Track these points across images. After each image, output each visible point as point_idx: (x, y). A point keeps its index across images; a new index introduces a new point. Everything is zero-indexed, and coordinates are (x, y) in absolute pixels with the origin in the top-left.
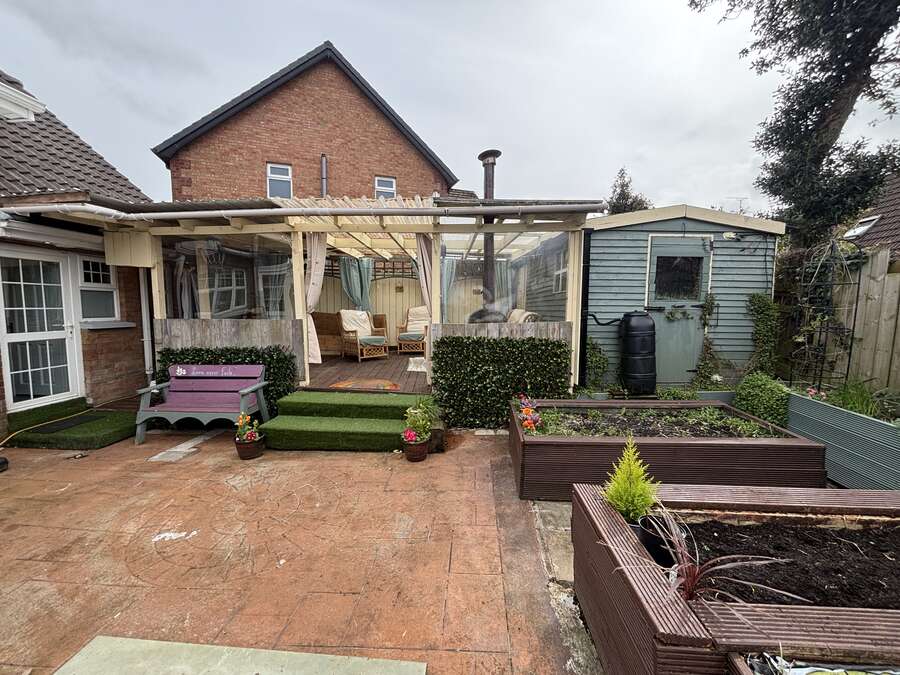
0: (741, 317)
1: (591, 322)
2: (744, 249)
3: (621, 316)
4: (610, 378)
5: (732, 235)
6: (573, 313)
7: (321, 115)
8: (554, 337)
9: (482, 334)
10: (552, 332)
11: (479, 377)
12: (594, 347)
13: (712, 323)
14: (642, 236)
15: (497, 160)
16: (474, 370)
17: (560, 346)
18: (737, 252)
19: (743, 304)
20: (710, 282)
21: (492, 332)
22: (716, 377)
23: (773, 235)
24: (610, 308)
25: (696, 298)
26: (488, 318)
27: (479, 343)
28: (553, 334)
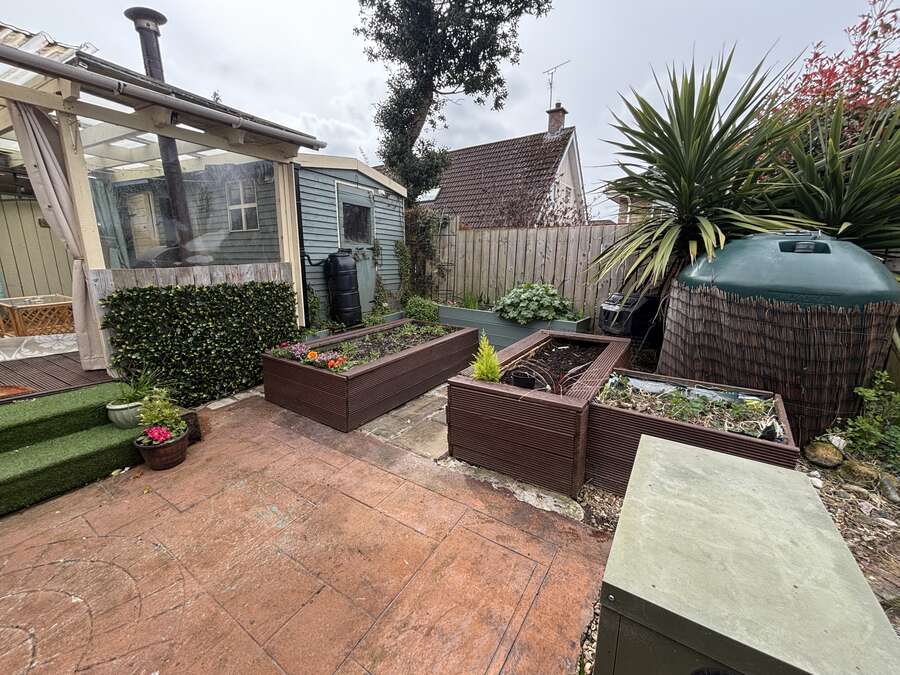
0: (392, 258)
1: (306, 262)
2: (389, 205)
3: (326, 256)
4: (322, 316)
5: (383, 192)
6: (291, 253)
8: (277, 280)
10: (272, 274)
11: (196, 338)
13: (379, 262)
14: (329, 180)
15: (161, 28)
16: (186, 333)
17: (284, 288)
18: (385, 206)
19: (392, 248)
20: (375, 229)
22: (385, 305)
23: (402, 197)
25: (369, 241)
26: (190, 260)
28: (274, 277)
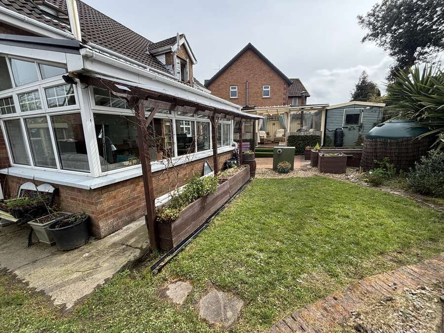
1: (327, 131)
2: (372, 111)
3: (335, 129)
4: (332, 144)
5: (369, 108)
6: (322, 129)
7: (247, 67)
9: (300, 134)
12: (328, 137)
13: (362, 130)
14: (342, 110)
17: (318, 136)
18: (370, 112)
20: (362, 120)
21: (302, 134)
23: (382, 107)
24: (332, 127)
25: (358, 124)
26: (301, 131)
27: (299, 136)
28: (317, 134)
